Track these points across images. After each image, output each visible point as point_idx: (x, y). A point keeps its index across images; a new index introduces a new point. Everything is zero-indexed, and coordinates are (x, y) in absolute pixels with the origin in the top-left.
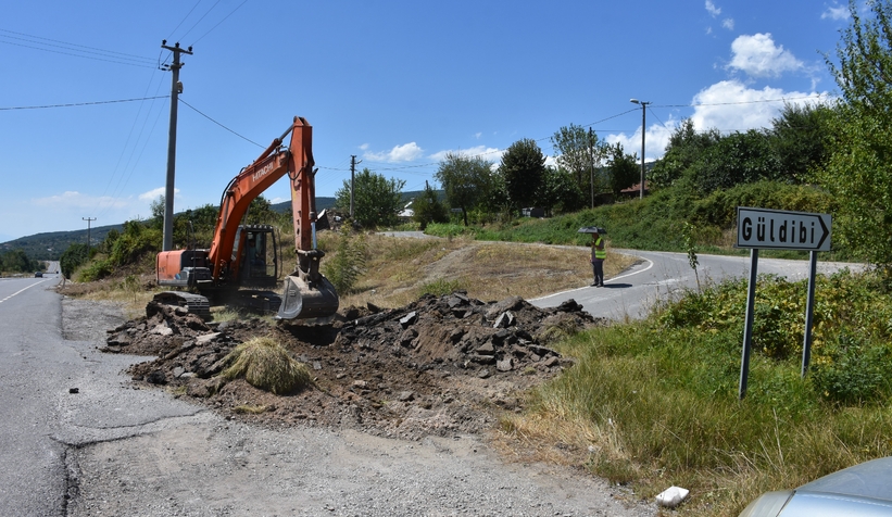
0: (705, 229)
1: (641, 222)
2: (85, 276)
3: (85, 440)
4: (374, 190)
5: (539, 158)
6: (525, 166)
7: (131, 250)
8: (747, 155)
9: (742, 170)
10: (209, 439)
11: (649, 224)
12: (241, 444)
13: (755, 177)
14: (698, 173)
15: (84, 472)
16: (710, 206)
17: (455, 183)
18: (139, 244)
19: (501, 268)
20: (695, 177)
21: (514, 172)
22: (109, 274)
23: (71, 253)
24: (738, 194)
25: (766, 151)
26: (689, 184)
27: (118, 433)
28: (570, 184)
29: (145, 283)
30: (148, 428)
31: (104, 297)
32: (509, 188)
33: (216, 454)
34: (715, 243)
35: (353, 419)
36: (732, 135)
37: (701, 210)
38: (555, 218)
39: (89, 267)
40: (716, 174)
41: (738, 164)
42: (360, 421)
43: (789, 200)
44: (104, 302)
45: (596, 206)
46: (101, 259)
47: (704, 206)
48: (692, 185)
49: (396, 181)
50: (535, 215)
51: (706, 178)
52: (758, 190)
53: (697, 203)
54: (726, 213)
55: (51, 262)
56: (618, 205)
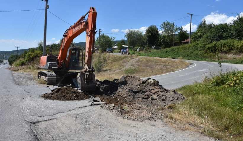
0: (210, 54)
1: (190, 51)
2: (17, 65)
3: (36, 121)
4: (106, 40)
5: (157, 31)
6: (153, 33)
7: (32, 57)
8: (224, 31)
9: (222, 36)
10: (75, 120)
11: (192, 52)
12: (86, 122)
13: (226, 38)
14: (208, 37)
15: (38, 132)
16: (212, 47)
17: (131, 38)
18: (34, 55)
19: (148, 65)
20: (207, 38)
21: (149, 35)
22: (25, 64)
23: (12, 58)
24: (221, 43)
25: (230, 30)
26: (205, 40)
27: (46, 118)
28: (166, 39)
29: (37, 67)
30: (55, 117)
31: (25, 71)
32: (148, 40)
33: (79, 126)
34: (213, 58)
35: (119, 114)
36: (219, 25)
37: (209, 48)
38: (162, 50)
39: (18, 62)
40: (214, 37)
41: (221, 34)
42: (122, 114)
43: (238, 45)
44: (25, 73)
45: (175, 46)
46: (22, 60)
47: (210, 47)
48: (206, 40)
49: (112, 37)
50: (155, 48)
51: (211, 38)
52: (228, 42)
53: (208, 46)
54: (217, 49)
55: (5, 60)
56: (182, 46)
